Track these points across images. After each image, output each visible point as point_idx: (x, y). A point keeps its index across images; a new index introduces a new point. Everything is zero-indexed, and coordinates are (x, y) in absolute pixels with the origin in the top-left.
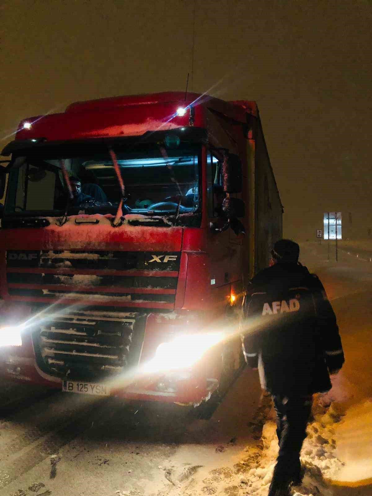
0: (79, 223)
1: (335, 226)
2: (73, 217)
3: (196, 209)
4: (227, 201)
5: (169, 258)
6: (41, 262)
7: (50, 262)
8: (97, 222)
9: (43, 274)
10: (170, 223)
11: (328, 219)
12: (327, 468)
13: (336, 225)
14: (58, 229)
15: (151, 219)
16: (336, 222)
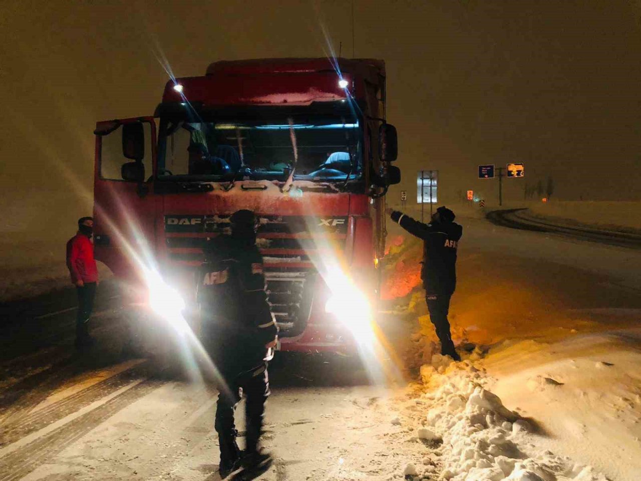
0: (246, 189)
1: (430, 188)
2: (238, 184)
3: (360, 176)
4: (385, 168)
5: (338, 221)
6: (205, 226)
7: (215, 227)
8: (266, 188)
9: (208, 239)
10: (337, 190)
11: (422, 179)
12: (485, 383)
13: (431, 186)
14: (224, 194)
15: (320, 185)
16: (431, 182)
